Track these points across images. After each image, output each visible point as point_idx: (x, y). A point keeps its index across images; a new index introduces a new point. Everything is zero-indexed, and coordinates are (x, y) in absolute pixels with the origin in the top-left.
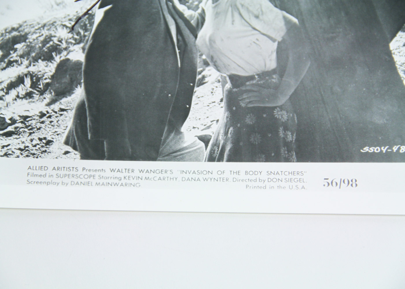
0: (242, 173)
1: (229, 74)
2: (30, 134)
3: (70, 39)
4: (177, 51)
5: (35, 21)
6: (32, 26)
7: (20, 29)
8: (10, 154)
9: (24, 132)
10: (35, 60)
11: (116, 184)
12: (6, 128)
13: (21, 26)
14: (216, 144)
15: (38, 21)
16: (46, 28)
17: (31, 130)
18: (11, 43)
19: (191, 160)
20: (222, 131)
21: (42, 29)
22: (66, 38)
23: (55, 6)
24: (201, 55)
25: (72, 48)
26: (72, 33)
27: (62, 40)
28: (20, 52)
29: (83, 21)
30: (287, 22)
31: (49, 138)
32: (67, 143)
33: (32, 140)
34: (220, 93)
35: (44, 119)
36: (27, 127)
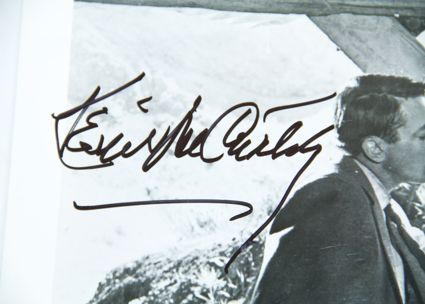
3: (222, 289)
5: (163, 256)
6: (158, 265)
7: (138, 271)
13: (139, 266)
15: (169, 256)
16: (181, 269)
18: (123, 298)
21: (175, 270)
22: (215, 288)
23: (197, 229)
26: (226, 279)
27: (208, 291)
29: (244, 256)
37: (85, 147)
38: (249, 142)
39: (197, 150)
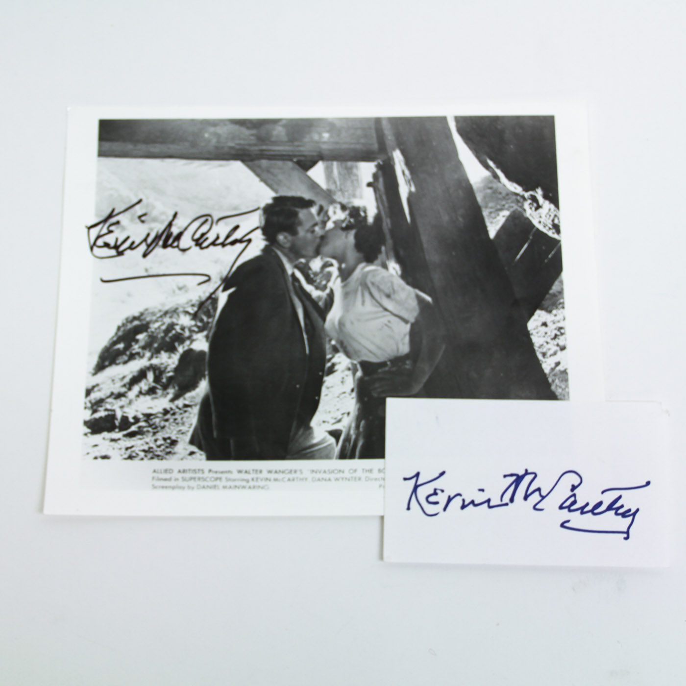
0: (375, 471)
1: (359, 360)
2: (154, 434)
3: (193, 326)
4: (305, 336)
5: (156, 308)
6: (154, 314)
7: (142, 318)
8: (134, 457)
9: (148, 431)
10: (157, 351)
11: (244, 487)
12: (129, 427)
13: (142, 314)
14: (347, 439)
15: (160, 308)
16: (168, 316)
17: (156, 429)
18: (132, 334)
19: (321, 458)
20: (353, 425)
21: (164, 316)
22: (189, 326)
23: (177, 291)
24: (330, 340)
25: (195, 336)
26: (195, 320)
27: (185, 328)
28: (142, 343)
29: (206, 306)
30: (420, 300)
31: (174, 438)
32: (192, 442)
33: (156, 440)
34: (350, 383)
35: (168, 416)
36: (150, 426)
37: (106, 245)
38: (207, 239)
39: (175, 244)
